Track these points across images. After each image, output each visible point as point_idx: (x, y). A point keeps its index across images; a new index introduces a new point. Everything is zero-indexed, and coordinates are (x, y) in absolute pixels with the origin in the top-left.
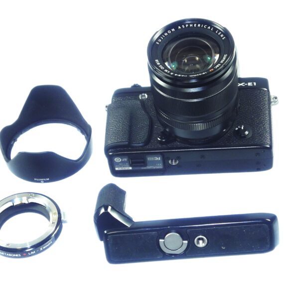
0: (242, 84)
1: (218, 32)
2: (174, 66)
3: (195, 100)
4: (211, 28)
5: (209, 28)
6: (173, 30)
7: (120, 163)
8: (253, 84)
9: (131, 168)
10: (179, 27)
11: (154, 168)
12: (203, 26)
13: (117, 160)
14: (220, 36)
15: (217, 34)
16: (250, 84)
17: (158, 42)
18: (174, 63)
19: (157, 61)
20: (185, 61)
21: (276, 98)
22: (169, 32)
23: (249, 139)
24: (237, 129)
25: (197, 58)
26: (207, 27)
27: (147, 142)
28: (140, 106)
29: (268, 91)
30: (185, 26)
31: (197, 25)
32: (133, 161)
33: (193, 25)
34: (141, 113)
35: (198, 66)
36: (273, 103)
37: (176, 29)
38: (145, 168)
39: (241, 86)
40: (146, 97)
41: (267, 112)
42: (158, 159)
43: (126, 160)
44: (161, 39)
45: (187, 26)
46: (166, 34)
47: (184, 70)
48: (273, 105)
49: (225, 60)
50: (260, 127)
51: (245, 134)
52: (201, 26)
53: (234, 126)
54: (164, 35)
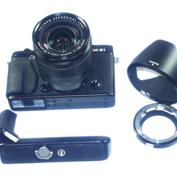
1: (79, 23)
4: (75, 20)
5: (73, 19)
6: (50, 20)
7: (16, 103)
8: (103, 50)
9: (23, 107)
10: (54, 19)
11: (39, 106)
12: (70, 18)
13: (15, 102)
14: (80, 25)
15: (79, 24)
16: (101, 50)
17: (40, 29)
19: (39, 43)
21: (118, 59)
22: (47, 22)
23: (100, 89)
24: (92, 82)
26: (72, 19)
27: (34, 91)
28: (30, 65)
29: (113, 55)
30: (58, 18)
31: (66, 17)
32: (25, 102)
33: (63, 17)
34: (31, 70)
36: (116, 62)
37: (52, 20)
38: (33, 106)
39: (95, 51)
40: (34, 58)
41: (112, 70)
42: (42, 101)
43: (20, 102)
44: (42, 27)
45: (59, 17)
46: (45, 23)
48: (116, 63)
49: (84, 44)
50: (107, 81)
51: (97, 86)
52: (68, 18)
53: (90, 80)
54: (44, 24)
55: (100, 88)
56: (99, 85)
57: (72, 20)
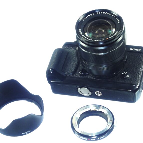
0: (133, 49)
2: (90, 35)
3: (102, 54)
8: (139, 50)
10: (97, 13)
15: (116, 19)
16: (137, 50)
17: (84, 19)
18: (90, 33)
19: (80, 29)
20: (96, 33)
25: (103, 31)
27: (74, 73)
33: (105, 13)
35: (104, 35)
37: (95, 13)
44: (86, 18)
47: (96, 37)
49: (116, 34)
50: (136, 74)
51: (126, 77)
52: (109, 14)
53: (122, 72)
54: (88, 16)
55: (128, 79)
56: (128, 76)
57: (112, 16)
